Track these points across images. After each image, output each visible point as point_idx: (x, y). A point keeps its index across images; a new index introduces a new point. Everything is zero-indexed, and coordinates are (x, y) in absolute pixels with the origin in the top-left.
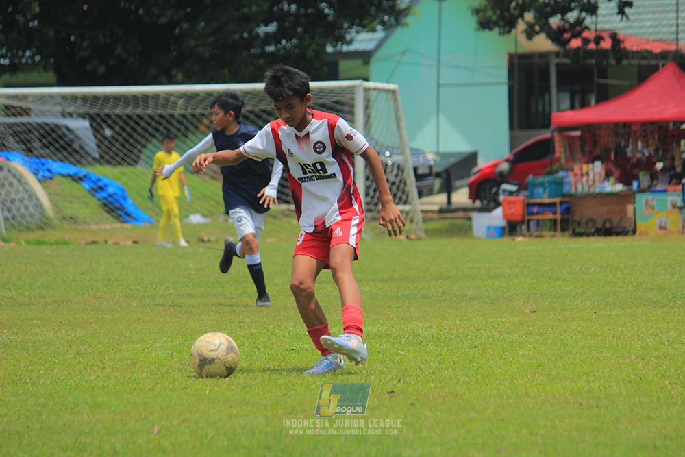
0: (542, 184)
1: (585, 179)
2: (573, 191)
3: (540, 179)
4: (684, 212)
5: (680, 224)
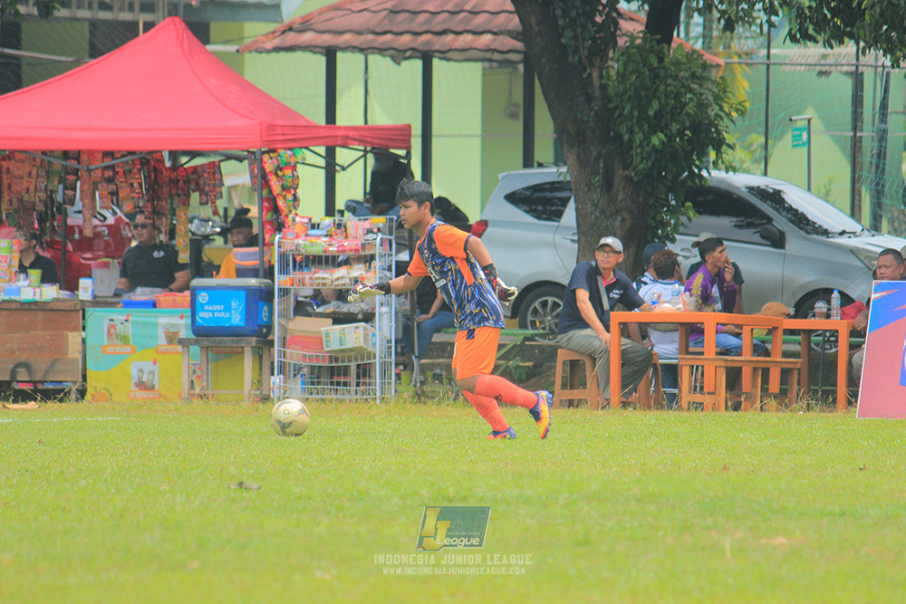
4: (196, 351)
5: (184, 379)
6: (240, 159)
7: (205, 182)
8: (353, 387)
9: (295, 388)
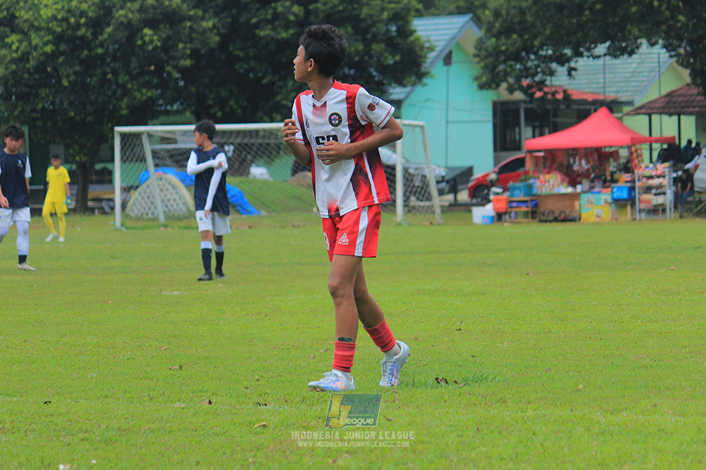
0: (519, 188)
1: (547, 184)
2: (539, 192)
3: (518, 184)
4: (613, 205)
5: (610, 214)
6: (625, 148)
7: (615, 155)
8: (660, 214)
9: (643, 215)
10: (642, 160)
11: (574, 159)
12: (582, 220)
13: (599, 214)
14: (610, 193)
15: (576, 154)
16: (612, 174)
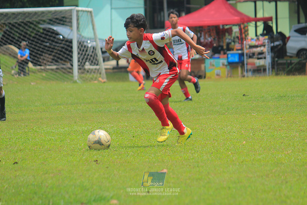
4: (228, 67)
5: (226, 73)
6: (236, 25)
7: (230, 31)
8: (262, 73)
9: (250, 74)
10: (248, 34)
11: (201, 34)
12: (207, 77)
13: (218, 73)
14: (226, 58)
15: (202, 31)
16: (228, 44)
